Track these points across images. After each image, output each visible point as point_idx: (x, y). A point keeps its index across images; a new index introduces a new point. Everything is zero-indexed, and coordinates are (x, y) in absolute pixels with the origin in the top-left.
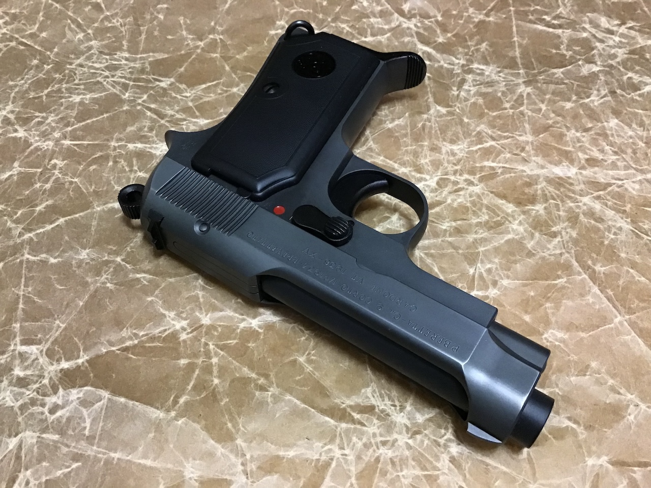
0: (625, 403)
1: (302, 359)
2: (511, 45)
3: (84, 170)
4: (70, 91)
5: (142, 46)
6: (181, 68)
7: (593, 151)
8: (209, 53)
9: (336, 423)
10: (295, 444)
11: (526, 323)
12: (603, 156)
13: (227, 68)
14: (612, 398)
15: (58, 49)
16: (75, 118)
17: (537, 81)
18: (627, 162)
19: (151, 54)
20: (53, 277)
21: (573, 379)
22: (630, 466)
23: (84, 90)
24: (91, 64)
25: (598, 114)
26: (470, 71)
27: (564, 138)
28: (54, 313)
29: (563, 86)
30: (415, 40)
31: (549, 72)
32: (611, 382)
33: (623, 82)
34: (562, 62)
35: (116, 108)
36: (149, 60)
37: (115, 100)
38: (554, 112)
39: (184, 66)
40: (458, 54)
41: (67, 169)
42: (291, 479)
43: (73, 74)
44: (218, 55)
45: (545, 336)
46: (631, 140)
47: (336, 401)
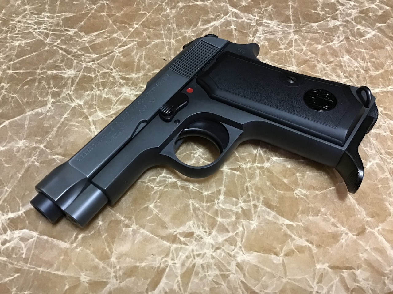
0: (340, 232)
1: (151, 206)
2: (287, 7)
3: (20, 89)
4: (13, 38)
5: (57, 9)
6: (82, 22)
7: (332, 76)
8: (99, 12)
9: (170, 245)
10: (146, 259)
11: (285, 183)
12: (339, 79)
13: (111, 22)
14: (332, 229)
15: (5, 11)
16: (16, 56)
17: (301, 31)
18: (353, 83)
19: (63, 14)
20: (2, 159)
21: (311, 218)
22: (341, 269)
23: (21, 37)
24: (25, 21)
25: (337, 52)
26: (261, 24)
27: (316, 68)
28: (3, 182)
29: (317, 34)
30: (228, 5)
31: (309, 26)
32: (333, 220)
33: (354, 32)
34: (318, 19)
35: (41, 49)
36: (63, 17)
37: (41, 43)
38: (311, 51)
39: (84, 21)
40: (254, 13)
41: (10, 89)
42: (143, 279)
43: (14, 27)
44: (105, 14)
45: (296, 192)
46: (356, 69)
47: (171, 230)
